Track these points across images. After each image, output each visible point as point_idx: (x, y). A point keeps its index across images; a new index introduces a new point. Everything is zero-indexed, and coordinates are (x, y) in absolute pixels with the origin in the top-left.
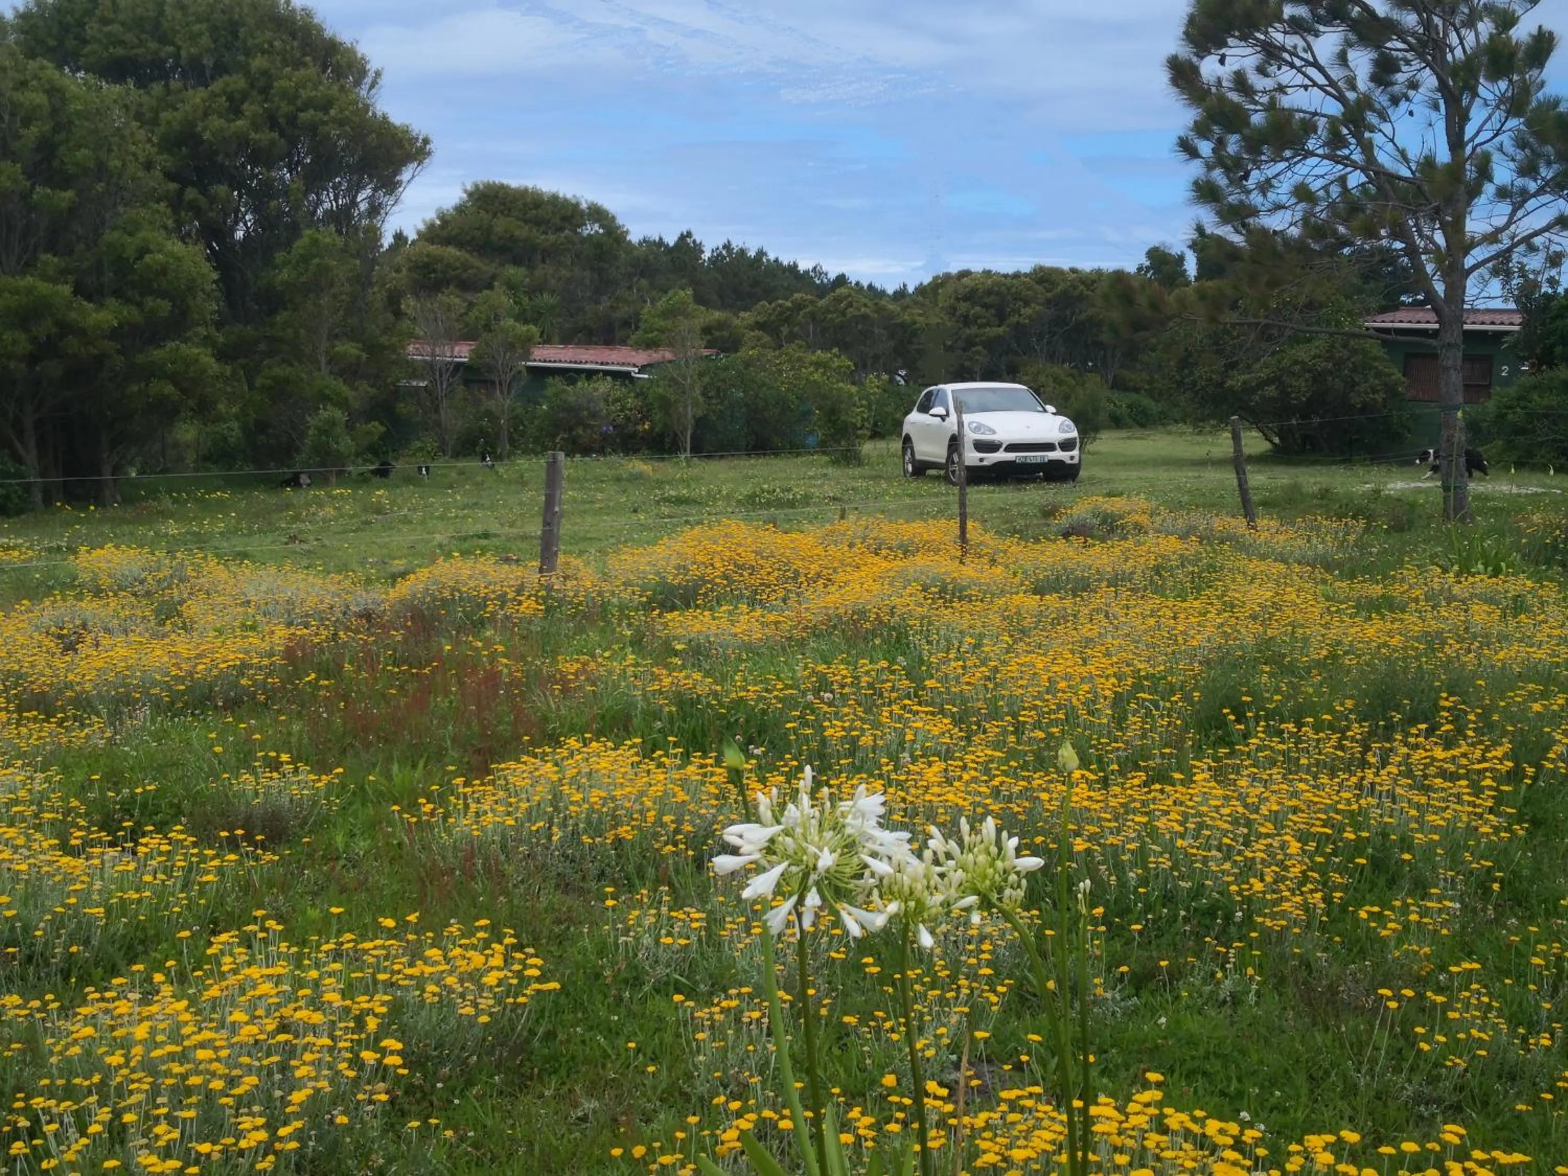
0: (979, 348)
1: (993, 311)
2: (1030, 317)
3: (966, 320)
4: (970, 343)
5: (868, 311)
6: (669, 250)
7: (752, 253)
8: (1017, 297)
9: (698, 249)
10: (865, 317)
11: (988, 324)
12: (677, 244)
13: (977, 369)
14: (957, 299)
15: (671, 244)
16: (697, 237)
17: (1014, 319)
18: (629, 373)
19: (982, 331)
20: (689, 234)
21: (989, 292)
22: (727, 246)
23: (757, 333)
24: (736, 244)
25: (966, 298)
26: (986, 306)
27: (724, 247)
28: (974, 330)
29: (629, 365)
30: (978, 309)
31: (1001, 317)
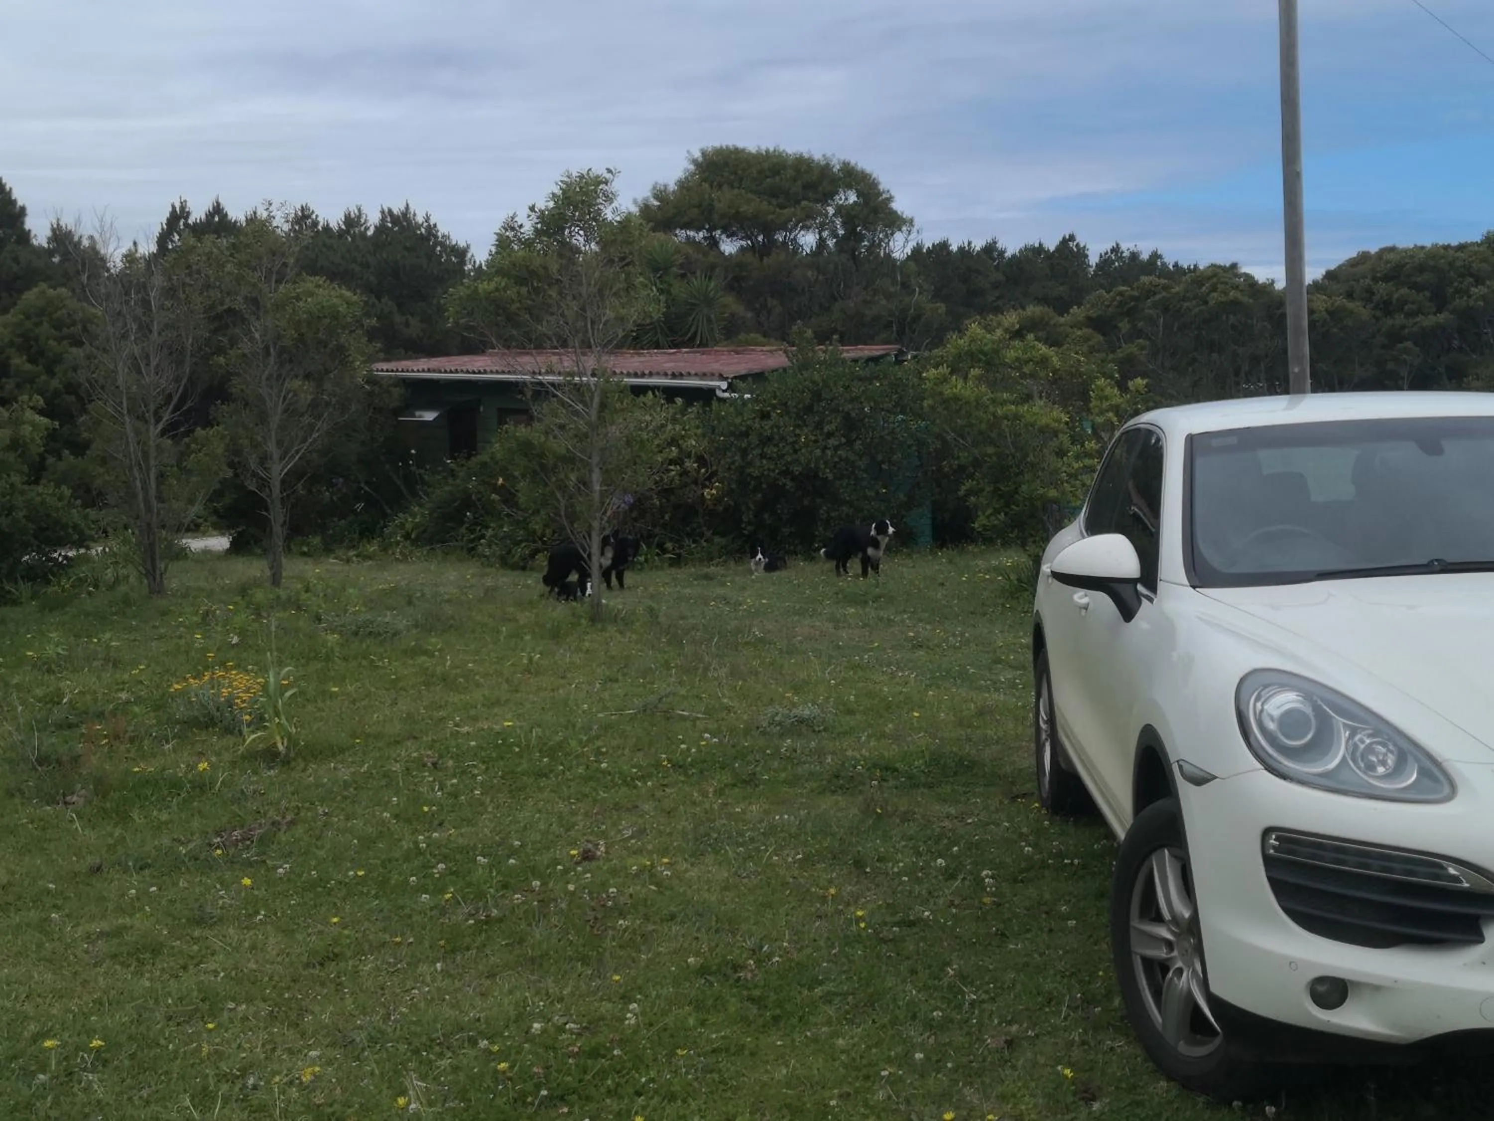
0: (1409, 344)
1: (1427, 294)
2: (1483, 298)
3: (1387, 307)
4: (1395, 337)
5: (1239, 295)
6: (1049, 256)
7: (1145, 256)
8: (1466, 272)
9: (1082, 254)
10: (1235, 303)
11: (1419, 312)
12: (1058, 249)
13: (1404, 372)
14: (1375, 279)
15: (1052, 248)
16: (1081, 240)
17: (1460, 303)
18: (711, 391)
19: (1411, 321)
20: (1072, 238)
21: (1421, 268)
22: (1116, 250)
23: (1087, 331)
24: (1126, 247)
25: (1387, 278)
26: (1417, 287)
27: (1113, 250)
28: (1399, 319)
29: (712, 376)
30: (1404, 291)
31: (1440, 301)
